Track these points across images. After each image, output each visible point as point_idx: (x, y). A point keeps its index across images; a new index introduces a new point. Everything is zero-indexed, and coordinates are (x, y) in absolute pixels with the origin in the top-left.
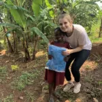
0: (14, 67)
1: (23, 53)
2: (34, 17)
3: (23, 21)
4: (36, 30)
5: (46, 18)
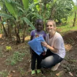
1: (15, 37)
2: (24, 9)
3: (15, 12)
4: (26, 19)
5: (33, 10)
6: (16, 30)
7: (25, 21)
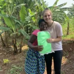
0: (6, 61)
3: (13, 25)
6: (13, 41)
7: (22, 33)
